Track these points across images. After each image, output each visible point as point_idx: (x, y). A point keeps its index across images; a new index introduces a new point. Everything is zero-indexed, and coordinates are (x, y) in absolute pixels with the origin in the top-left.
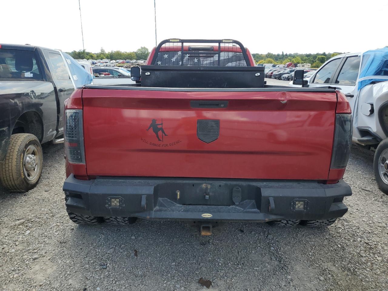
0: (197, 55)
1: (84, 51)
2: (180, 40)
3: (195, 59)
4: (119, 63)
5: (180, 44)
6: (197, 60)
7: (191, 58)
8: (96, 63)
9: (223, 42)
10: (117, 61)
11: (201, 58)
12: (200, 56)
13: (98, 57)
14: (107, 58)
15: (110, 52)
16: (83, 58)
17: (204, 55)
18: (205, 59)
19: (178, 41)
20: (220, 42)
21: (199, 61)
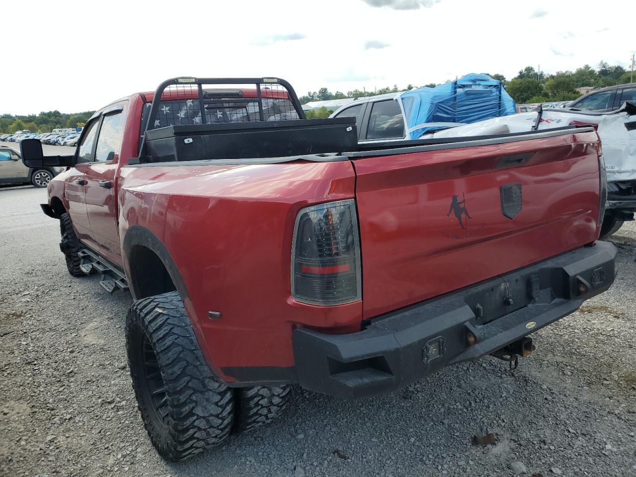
0: (219, 105)
2: (196, 79)
3: (218, 111)
5: (195, 87)
6: (221, 113)
7: (211, 110)
9: (264, 81)
11: (226, 110)
12: (225, 106)
17: (231, 105)
18: (234, 112)
19: (194, 80)
20: (258, 82)
21: (224, 114)
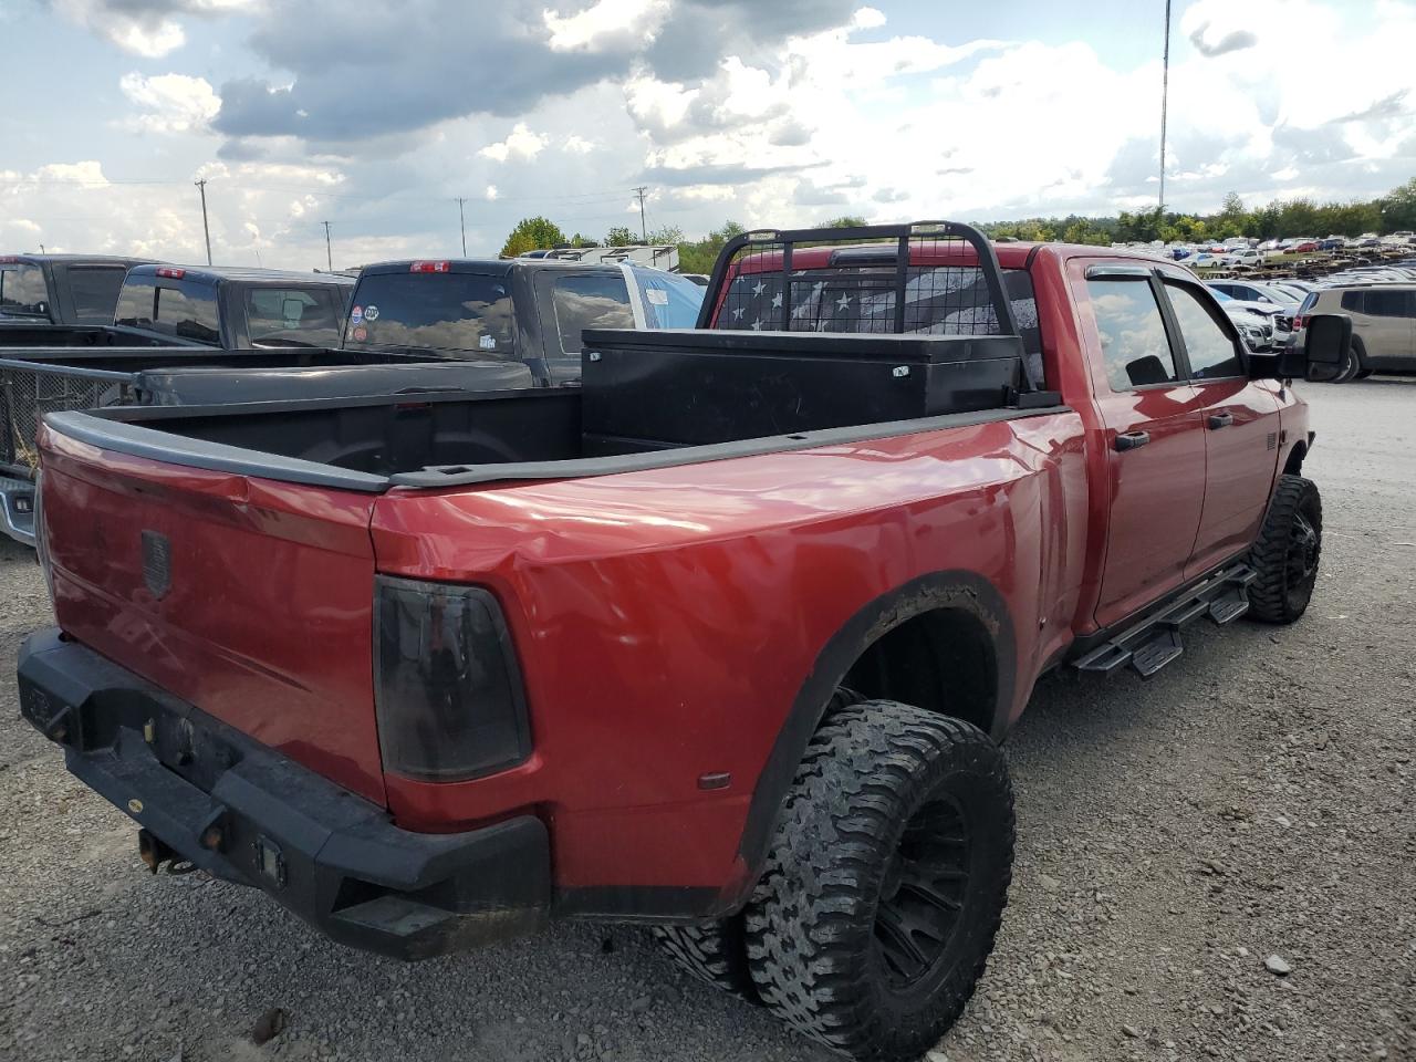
0: (846, 283)
1: (1160, 210)
3: (843, 296)
4: (1287, 252)
6: (850, 300)
7: (832, 293)
8: (1187, 255)
9: (914, 232)
10: (1286, 242)
11: (861, 294)
12: (861, 285)
13: (1210, 230)
14: (1248, 233)
15: (1265, 210)
16: (1148, 237)
18: (874, 298)
20: (901, 232)
21: (854, 302)
